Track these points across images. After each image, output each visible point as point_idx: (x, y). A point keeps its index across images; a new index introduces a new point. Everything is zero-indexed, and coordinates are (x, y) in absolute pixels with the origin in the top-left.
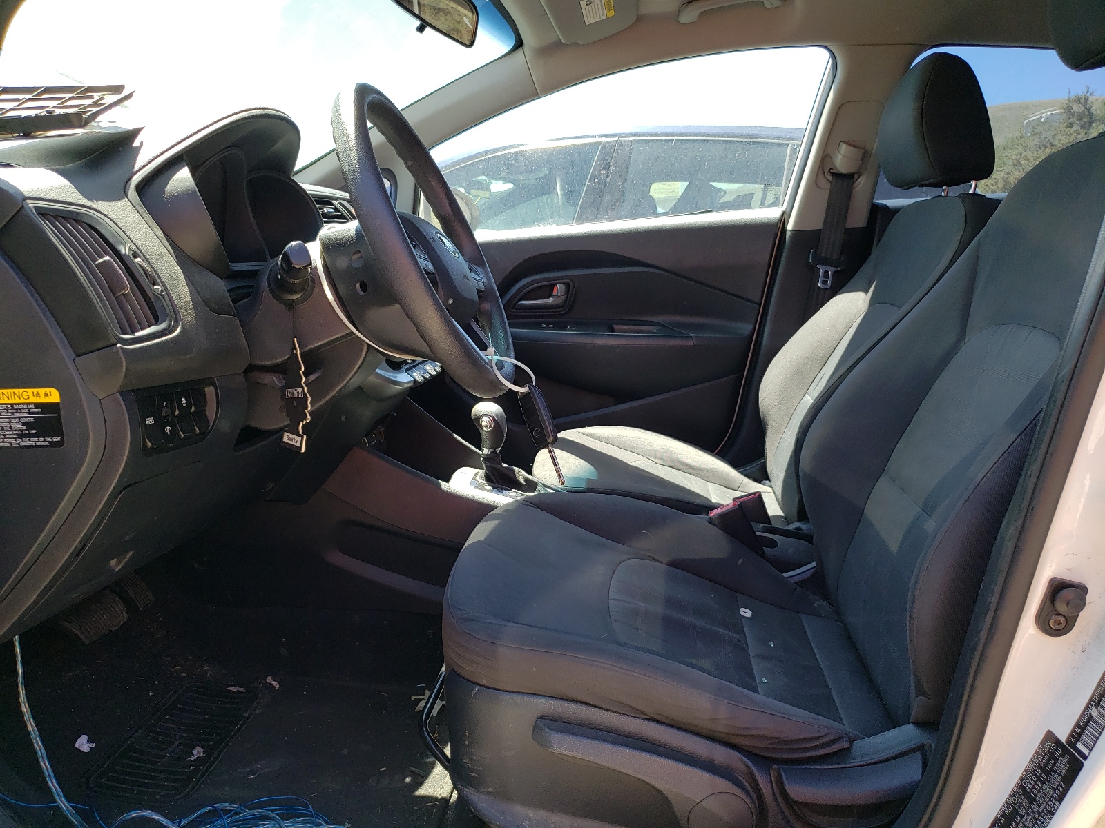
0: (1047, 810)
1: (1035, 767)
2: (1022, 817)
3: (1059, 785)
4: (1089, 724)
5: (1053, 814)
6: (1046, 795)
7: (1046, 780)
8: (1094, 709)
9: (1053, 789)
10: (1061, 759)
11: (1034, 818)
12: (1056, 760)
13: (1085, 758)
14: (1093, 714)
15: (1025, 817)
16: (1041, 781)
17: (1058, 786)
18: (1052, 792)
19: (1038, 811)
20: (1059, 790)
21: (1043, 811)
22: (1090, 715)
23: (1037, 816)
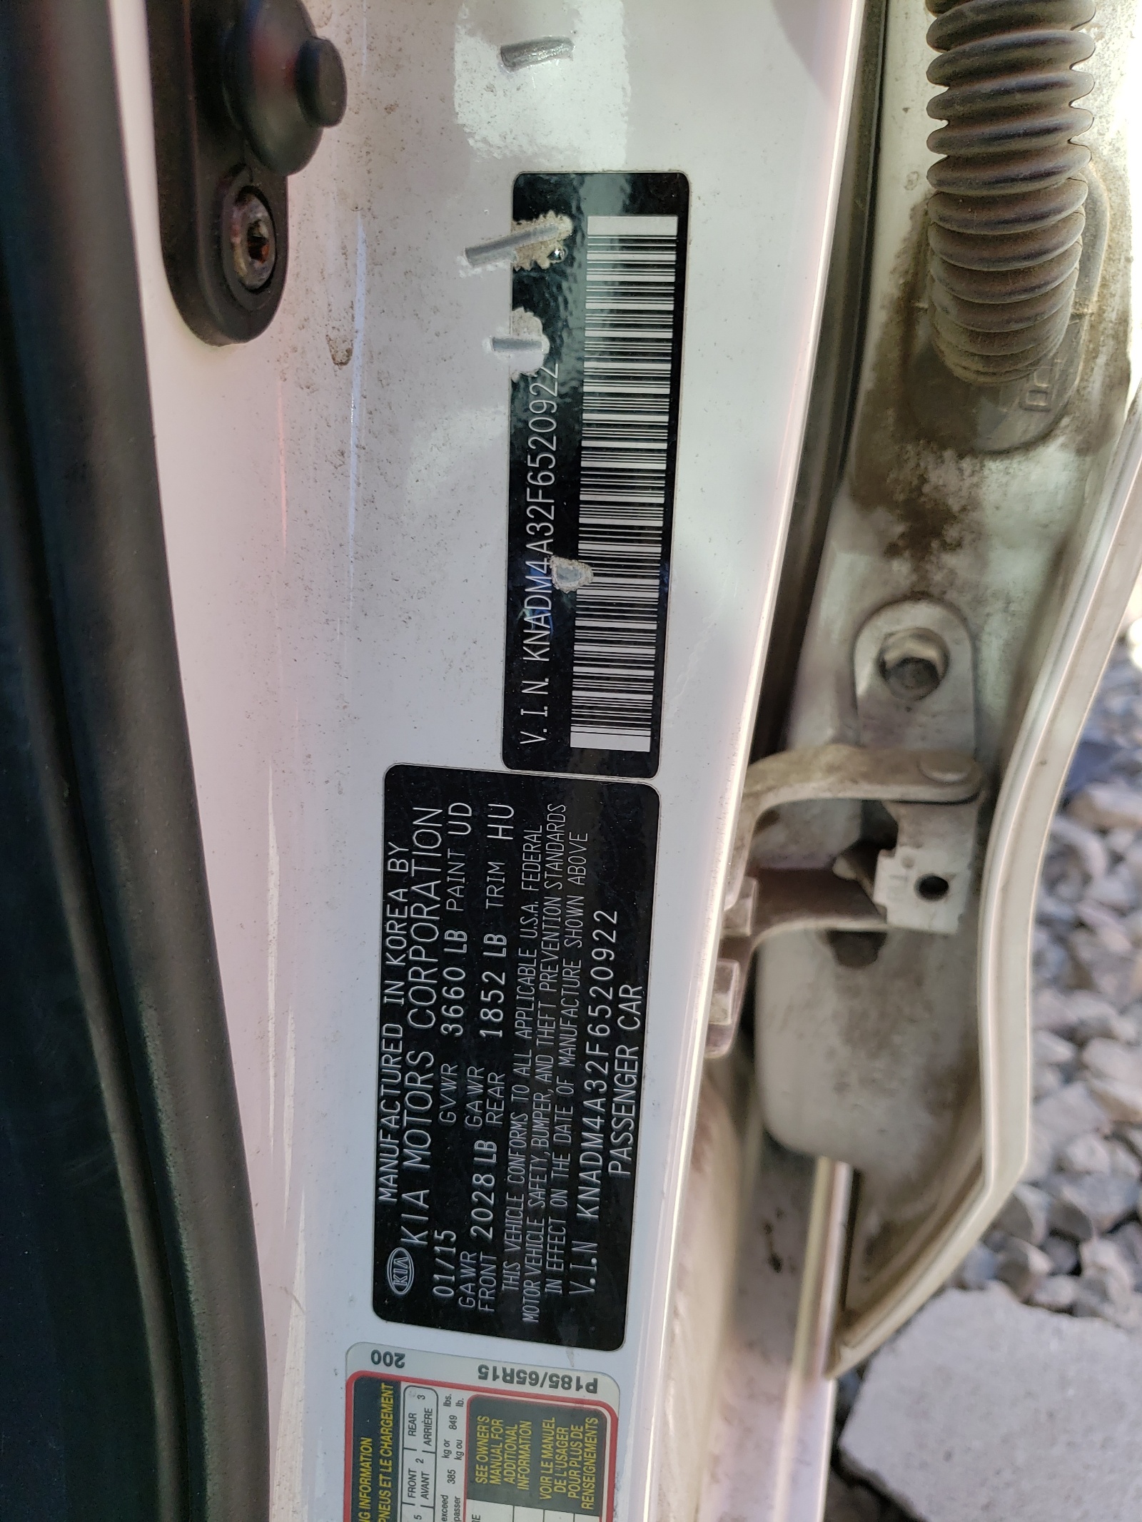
0: (594, 1040)
1: (427, 932)
2: (500, 1135)
3: (590, 925)
4: (579, 634)
5: (638, 1039)
6: (554, 998)
7: (511, 947)
8: (557, 563)
9: (569, 955)
10: (533, 836)
11: (560, 1101)
12: (510, 854)
13: (647, 763)
14: (565, 586)
15: (516, 1126)
16: (497, 966)
17: (586, 934)
18: (572, 972)
19: (557, 1071)
20: (603, 942)
21: (581, 1057)
22: (556, 594)
23: (565, 1087)
